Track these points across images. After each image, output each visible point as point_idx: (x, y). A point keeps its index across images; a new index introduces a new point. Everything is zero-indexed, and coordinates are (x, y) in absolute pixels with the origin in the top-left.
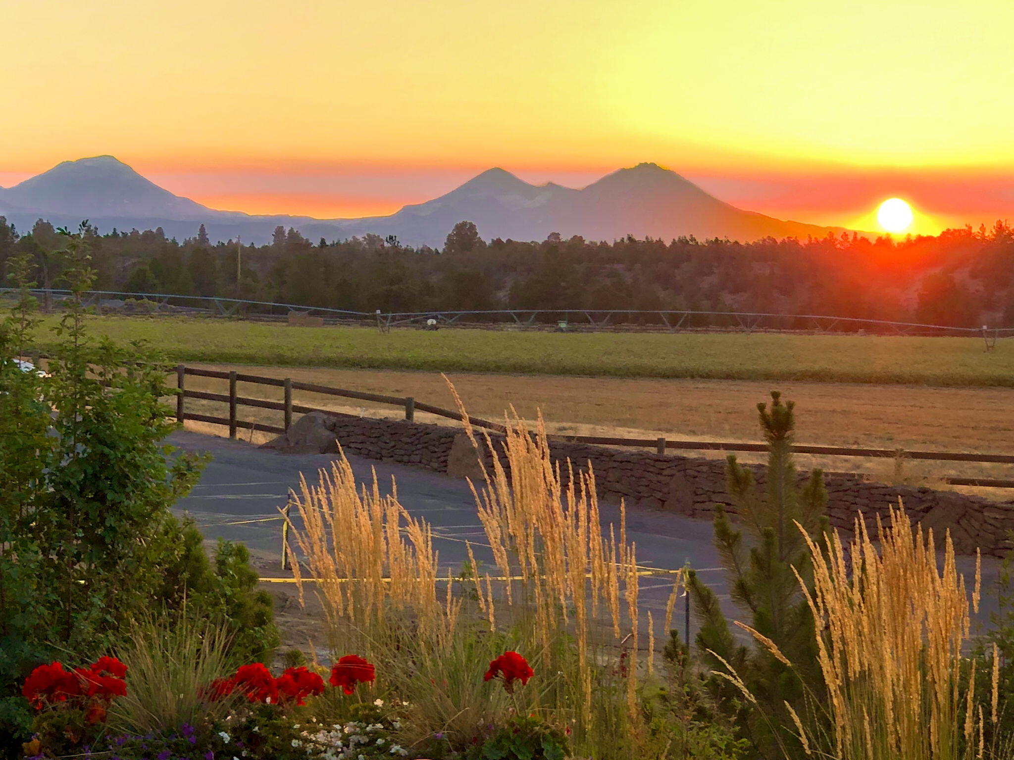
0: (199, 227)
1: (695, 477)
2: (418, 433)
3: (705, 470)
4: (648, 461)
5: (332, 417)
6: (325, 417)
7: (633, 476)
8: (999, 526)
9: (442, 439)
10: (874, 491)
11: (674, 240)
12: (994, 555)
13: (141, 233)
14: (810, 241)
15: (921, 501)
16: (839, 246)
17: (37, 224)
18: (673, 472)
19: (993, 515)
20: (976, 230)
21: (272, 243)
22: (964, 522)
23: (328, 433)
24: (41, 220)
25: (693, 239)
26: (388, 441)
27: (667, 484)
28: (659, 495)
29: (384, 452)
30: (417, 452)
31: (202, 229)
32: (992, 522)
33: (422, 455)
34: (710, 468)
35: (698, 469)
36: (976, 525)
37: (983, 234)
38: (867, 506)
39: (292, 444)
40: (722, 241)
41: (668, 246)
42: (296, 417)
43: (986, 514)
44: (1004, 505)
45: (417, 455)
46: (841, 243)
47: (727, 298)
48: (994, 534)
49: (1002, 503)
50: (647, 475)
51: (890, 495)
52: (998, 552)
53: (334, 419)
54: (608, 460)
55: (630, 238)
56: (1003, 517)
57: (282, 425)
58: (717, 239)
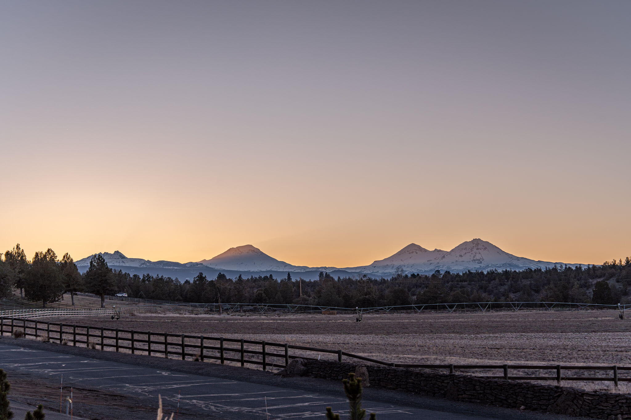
0: (288, 274)
1: (458, 383)
2: (341, 366)
3: (462, 380)
4: (438, 376)
5: (305, 360)
6: (302, 360)
7: (431, 383)
8: (590, 403)
9: (351, 369)
10: (536, 388)
11: (488, 271)
12: (589, 416)
13: (262, 277)
14: (546, 269)
15: (556, 392)
16: (559, 271)
17: (219, 275)
18: (448, 381)
19: (588, 398)
20: (617, 262)
21: (318, 279)
22: (575, 401)
23: (303, 367)
24: (220, 273)
25: (496, 270)
26: (328, 370)
27: (446, 387)
28: (442, 392)
29: (327, 375)
30: (340, 375)
31: (289, 275)
32: (588, 401)
33: (343, 376)
34: (465, 379)
35: (459, 379)
36: (581, 402)
37: (621, 263)
38: (533, 395)
39: (289, 373)
40: (508, 271)
41: (485, 274)
42: (290, 361)
43: (584, 397)
44: (592, 393)
45: (340, 376)
46: (560, 270)
47: (512, 295)
48: (588, 406)
49: (592, 392)
50: (438, 383)
51: (542, 389)
52: (591, 415)
53: (306, 361)
54: (420, 376)
55: (469, 271)
56: (592, 398)
57: (284, 365)
58: (506, 270)
